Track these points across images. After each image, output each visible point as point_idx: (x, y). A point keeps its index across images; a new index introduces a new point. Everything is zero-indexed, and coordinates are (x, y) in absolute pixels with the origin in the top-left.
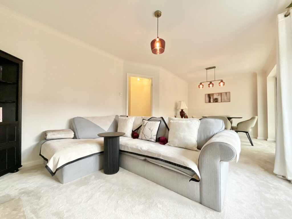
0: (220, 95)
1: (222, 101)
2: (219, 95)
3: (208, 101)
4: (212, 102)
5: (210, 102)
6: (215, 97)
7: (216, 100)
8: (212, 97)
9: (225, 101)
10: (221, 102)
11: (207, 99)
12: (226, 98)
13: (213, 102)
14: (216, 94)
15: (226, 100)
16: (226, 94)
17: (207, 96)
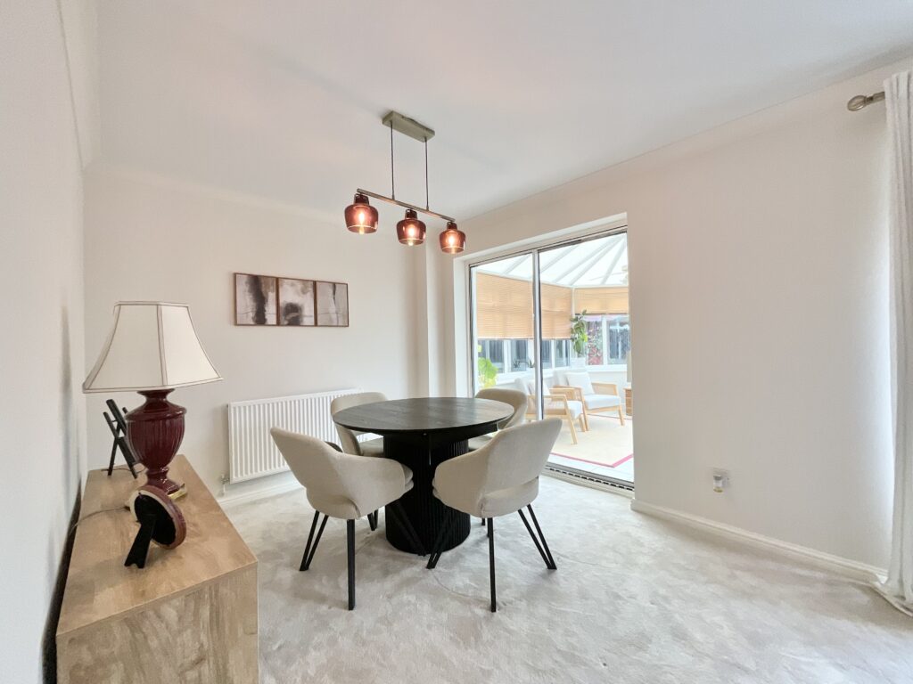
0: (311, 289)
1: (319, 324)
2: (304, 292)
3: (251, 315)
4: (274, 322)
5: (260, 319)
6: (289, 296)
7: (291, 316)
8: (271, 296)
9: (331, 320)
10: (316, 324)
11: (246, 303)
12: (333, 309)
13: (278, 324)
14: (292, 285)
15: (334, 316)
16: (334, 293)
17: (243, 287)
